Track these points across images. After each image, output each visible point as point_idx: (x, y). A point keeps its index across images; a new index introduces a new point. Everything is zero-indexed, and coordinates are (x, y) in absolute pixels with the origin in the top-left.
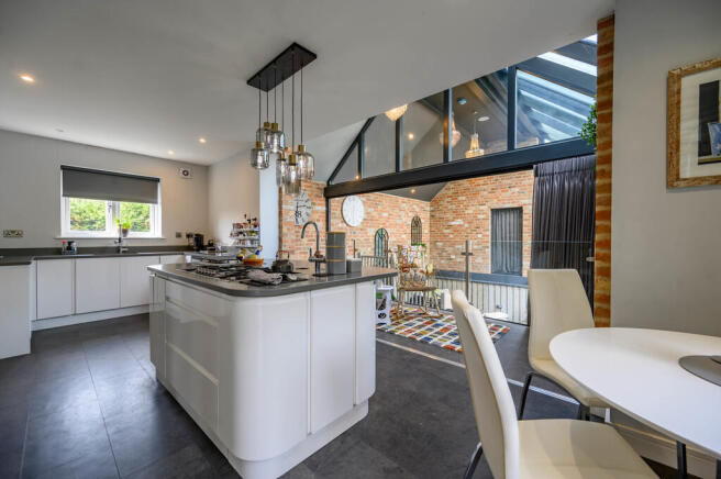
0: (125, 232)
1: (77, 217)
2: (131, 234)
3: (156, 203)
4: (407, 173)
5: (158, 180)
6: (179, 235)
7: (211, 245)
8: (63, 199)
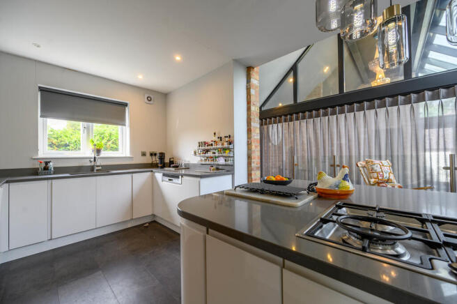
0: (98, 151)
1: (55, 141)
2: (103, 154)
3: (125, 125)
4: (350, 94)
5: (126, 105)
6: (144, 154)
7: (171, 162)
8: (40, 120)
